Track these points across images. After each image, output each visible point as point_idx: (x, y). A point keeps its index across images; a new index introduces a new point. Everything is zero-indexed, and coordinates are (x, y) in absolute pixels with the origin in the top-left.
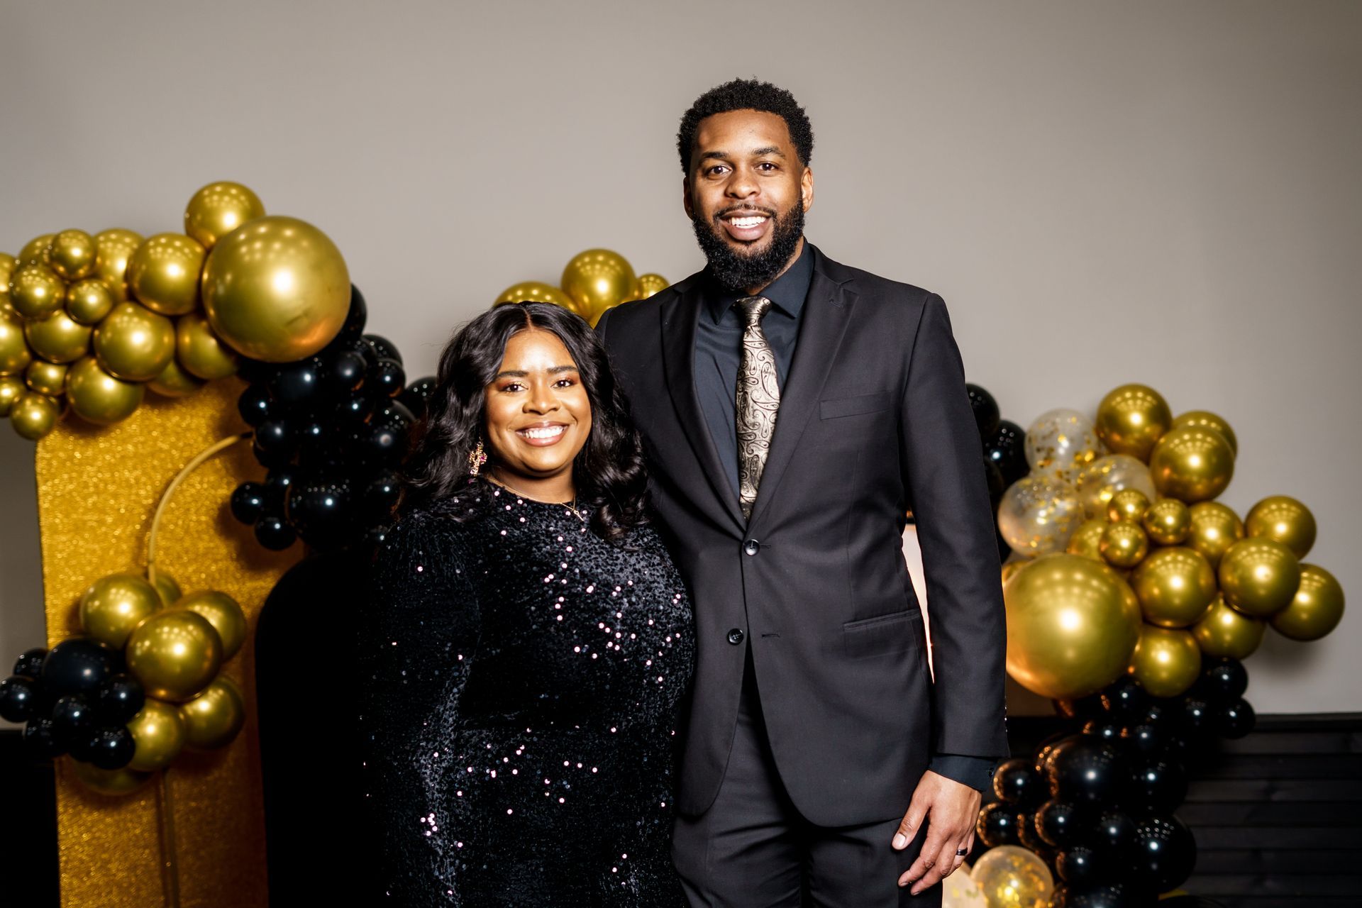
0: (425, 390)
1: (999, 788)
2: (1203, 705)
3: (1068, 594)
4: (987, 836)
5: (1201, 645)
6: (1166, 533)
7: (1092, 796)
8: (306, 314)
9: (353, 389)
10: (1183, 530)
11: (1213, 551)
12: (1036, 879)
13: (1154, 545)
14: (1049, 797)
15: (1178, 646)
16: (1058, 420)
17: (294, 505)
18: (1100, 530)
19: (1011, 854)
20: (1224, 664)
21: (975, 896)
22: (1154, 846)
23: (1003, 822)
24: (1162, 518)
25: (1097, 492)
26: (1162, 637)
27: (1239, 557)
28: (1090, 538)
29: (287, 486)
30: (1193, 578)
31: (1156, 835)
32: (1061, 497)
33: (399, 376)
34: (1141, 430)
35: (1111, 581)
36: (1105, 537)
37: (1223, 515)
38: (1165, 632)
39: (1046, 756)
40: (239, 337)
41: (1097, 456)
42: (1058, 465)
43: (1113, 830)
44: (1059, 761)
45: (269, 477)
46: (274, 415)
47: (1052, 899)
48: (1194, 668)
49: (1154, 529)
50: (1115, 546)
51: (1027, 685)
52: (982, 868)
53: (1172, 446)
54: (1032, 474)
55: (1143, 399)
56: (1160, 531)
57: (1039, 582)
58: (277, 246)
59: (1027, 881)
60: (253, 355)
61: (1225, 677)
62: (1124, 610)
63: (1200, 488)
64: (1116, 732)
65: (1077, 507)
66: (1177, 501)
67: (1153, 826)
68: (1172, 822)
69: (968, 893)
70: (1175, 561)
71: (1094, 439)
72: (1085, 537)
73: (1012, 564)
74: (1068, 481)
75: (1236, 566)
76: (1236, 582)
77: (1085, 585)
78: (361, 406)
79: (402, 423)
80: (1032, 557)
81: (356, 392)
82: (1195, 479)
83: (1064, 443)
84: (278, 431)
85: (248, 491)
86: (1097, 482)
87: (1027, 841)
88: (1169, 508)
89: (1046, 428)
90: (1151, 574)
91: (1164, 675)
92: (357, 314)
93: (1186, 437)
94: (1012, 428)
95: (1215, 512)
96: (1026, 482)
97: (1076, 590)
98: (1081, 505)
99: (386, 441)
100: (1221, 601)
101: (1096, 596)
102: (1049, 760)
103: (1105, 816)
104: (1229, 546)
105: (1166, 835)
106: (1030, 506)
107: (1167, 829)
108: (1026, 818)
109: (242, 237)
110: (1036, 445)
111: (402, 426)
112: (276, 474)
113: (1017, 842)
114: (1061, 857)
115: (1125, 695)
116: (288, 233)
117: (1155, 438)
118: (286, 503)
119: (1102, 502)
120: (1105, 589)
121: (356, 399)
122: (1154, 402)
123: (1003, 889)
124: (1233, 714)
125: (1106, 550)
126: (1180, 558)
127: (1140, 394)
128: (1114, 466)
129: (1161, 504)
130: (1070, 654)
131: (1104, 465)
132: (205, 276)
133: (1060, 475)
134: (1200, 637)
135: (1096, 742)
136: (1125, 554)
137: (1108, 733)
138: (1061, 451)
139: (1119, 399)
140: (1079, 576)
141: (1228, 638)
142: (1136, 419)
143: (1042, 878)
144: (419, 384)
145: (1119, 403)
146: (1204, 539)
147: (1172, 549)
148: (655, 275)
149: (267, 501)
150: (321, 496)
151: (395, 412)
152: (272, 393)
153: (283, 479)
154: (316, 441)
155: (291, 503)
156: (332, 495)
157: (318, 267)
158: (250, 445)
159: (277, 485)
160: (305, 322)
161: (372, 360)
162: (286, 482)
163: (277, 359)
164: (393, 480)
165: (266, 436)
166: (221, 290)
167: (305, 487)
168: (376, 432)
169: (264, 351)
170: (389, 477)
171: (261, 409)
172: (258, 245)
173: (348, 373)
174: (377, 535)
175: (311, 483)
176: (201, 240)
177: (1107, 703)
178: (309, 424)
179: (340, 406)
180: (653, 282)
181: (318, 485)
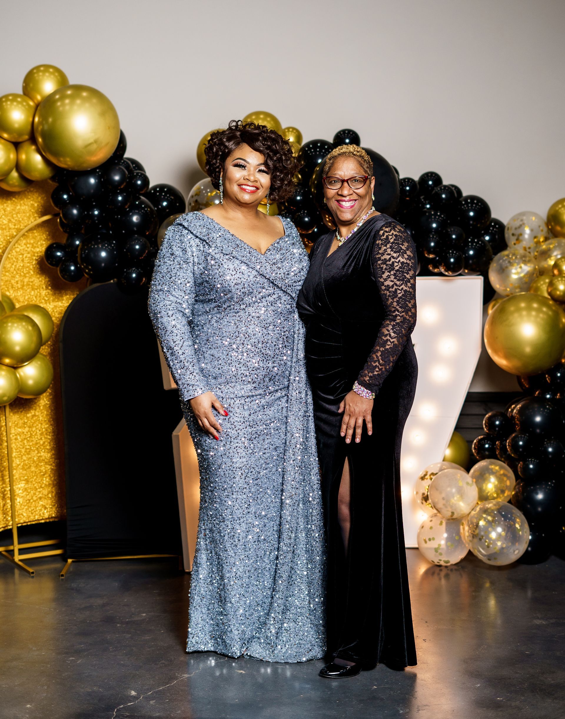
0: (158, 191)
1: (486, 426)
3: (529, 315)
4: (478, 454)
7: (538, 431)
8: (96, 142)
9: (119, 188)
12: (505, 479)
14: (514, 431)
16: (524, 218)
17: (83, 255)
18: (547, 281)
19: (491, 464)
21: (471, 485)
23: (487, 446)
25: (546, 260)
28: (542, 285)
29: (78, 245)
32: (525, 262)
33: (146, 181)
35: (554, 308)
36: (551, 284)
39: (513, 410)
40: (56, 154)
41: (546, 239)
42: (524, 244)
43: (550, 450)
44: (520, 411)
45: (67, 240)
46: (73, 201)
47: (515, 489)
50: (556, 289)
51: (504, 368)
52: (475, 471)
54: (508, 248)
57: (512, 309)
58: (78, 101)
59: (500, 479)
60: (62, 165)
62: (561, 326)
64: (554, 395)
65: (535, 269)
69: (468, 483)
71: (545, 229)
72: (539, 285)
73: (495, 300)
74: (530, 252)
77: (538, 310)
78: (124, 198)
79: (146, 209)
80: (508, 296)
81: (121, 190)
83: (527, 231)
84: (75, 212)
85: (55, 247)
86: (546, 254)
87: (501, 457)
89: (517, 223)
92: (121, 146)
94: (498, 223)
96: (506, 253)
97: (534, 313)
98: (537, 267)
99: (137, 219)
101: (545, 316)
102: (515, 411)
103: (546, 441)
106: (507, 267)
108: (501, 443)
109: (57, 97)
110: (511, 232)
111: (146, 211)
112: (71, 238)
113: (496, 457)
114: (520, 465)
115: (559, 375)
116: (85, 94)
118: (78, 255)
119: (549, 266)
120: (550, 313)
121: (120, 194)
123: (487, 484)
125: (551, 291)
128: (556, 244)
130: (528, 350)
131: (551, 244)
132: (37, 119)
133: (525, 249)
135: (542, 400)
136: (562, 294)
137: (548, 396)
138: (526, 236)
139: (560, 206)
140: (535, 305)
143: (508, 478)
144: (155, 188)
145: (560, 208)
148: (294, 129)
149: (66, 254)
150: (99, 250)
151: (142, 202)
152: (70, 189)
153: (76, 241)
154: (96, 218)
155: (81, 254)
156: (105, 250)
157: (103, 114)
158: (58, 220)
159: (72, 244)
160: (95, 146)
161: (130, 171)
162: (77, 243)
163: (76, 168)
164: (141, 242)
165: (67, 215)
166: (46, 127)
167: (90, 245)
168: (131, 214)
169: (69, 163)
170: (139, 240)
171: (64, 199)
172: (67, 101)
173: (117, 178)
174: (132, 274)
175: (93, 243)
176: (32, 99)
177: (549, 379)
178: (92, 209)
179: (111, 197)
180: (292, 131)
181: (97, 244)
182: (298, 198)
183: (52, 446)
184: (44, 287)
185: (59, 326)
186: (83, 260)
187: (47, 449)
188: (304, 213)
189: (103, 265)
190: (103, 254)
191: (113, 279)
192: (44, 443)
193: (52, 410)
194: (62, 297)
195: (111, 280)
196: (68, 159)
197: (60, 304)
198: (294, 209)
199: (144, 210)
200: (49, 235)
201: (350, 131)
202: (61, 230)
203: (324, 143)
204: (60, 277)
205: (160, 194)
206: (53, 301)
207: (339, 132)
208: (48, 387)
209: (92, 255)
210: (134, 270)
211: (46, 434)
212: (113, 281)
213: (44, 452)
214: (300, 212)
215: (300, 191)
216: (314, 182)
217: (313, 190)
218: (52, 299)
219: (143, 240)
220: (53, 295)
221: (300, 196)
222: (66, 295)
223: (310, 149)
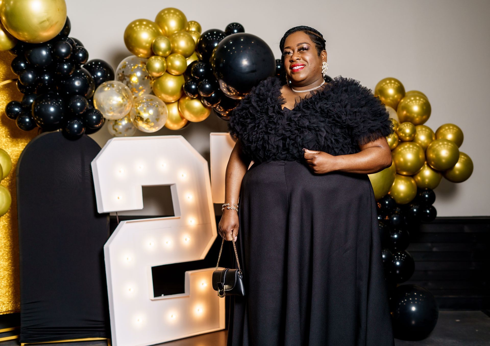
0: (94, 65)
2: (418, 207)
5: (417, 183)
6: (406, 136)
8: (48, 20)
9: (65, 58)
10: (413, 135)
11: (423, 144)
13: (401, 141)
15: (408, 183)
17: (36, 110)
20: (426, 191)
22: (398, 263)
24: (404, 130)
26: (402, 179)
27: (435, 147)
29: (32, 103)
30: (417, 155)
31: (399, 259)
33: (86, 55)
34: (393, 97)
37: (427, 130)
38: (403, 177)
40: (16, 29)
45: (24, 99)
46: (29, 68)
48: (414, 192)
49: (401, 134)
53: (407, 102)
55: (394, 83)
56: (404, 135)
60: (21, 38)
61: (427, 196)
63: (417, 120)
64: (383, 217)
66: (410, 123)
67: (398, 255)
68: (406, 254)
70: (409, 147)
75: (434, 151)
76: (434, 156)
78: (69, 66)
79: (85, 76)
81: (66, 60)
82: (415, 116)
84: (30, 76)
85: (13, 105)
88: (407, 126)
90: (400, 153)
91: (402, 195)
92: (67, 27)
93: (412, 99)
95: (424, 129)
99: (78, 84)
100: (426, 166)
104: (430, 143)
105: (403, 259)
107: (404, 256)
111: (85, 78)
112: (27, 96)
115: (387, 202)
117: (399, 100)
118: (32, 110)
121: (66, 63)
122: (399, 85)
124: (428, 211)
126: (411, 146)
127: (393, 81)
129: (404, 125)
134: (416, 180)
139: (384, 84)
141: (427, 180)
142: (391, 91)
144: (91, 62)
146: (419, 140)
147: (408, 143)
148: (195, 22)
149: (22, 109)
150: (49, 106)
151: (82, 71)
152: (27, 59)
153: (30, 99)
154: (46, 82)
155: (35, 109)
156: (53, 106)
158: (17, 84)
159: (27, 102)
160: (47, 24)
161: (74, 47)
162: (31, 101)
163: (32, 41)
164: (81, 100)
165: (24, 79)
166: (8, 9)
167: (41, 102)
168: (73, 79)
169: (27, 37)
170: (80, 99)
171: (22, 67)
173: (64, 50)
174: (73, 124)
175: (44, 100)
177: (380, 206)
178: (43, 74)
179: (58, 66)
180: (194, 24)
181: (47, 101)
182: (201, 70)
183: (9, 256)
184: (5, 136)
185: (16, 166)
186: (36, 114)
187: (5, 259)
188: (205, 81)
189: (52, 117)
190: (52, 109)
191: (59, 128)
192: (3, 254)
193: (9, 229)
194: (18, 143)
195: (57, 130)
196: (26, 34)
197: (16, 149)
198: (197, 79)
199: (84, 77)
200: (9, 97)
201: (237, 24)
202: (19, 91)
203: (218, 32)
204: (17, 127)
205: (96, 67)
206: (11, 146)
207: (230, 25)
208: (7, 212)
209: (43, 110)
210: (76, 122)
211: (5, 247)
212: (59, 130)
213: (3, 261)
214: (202, 80)
215: (202, 66)
216: (213, 59)
217: (212, 65)
218: (10, 145)
219: (83, 99)
220: (11, 142)
221: (203, 69)
222: (21, 142)
223: (208, 36)
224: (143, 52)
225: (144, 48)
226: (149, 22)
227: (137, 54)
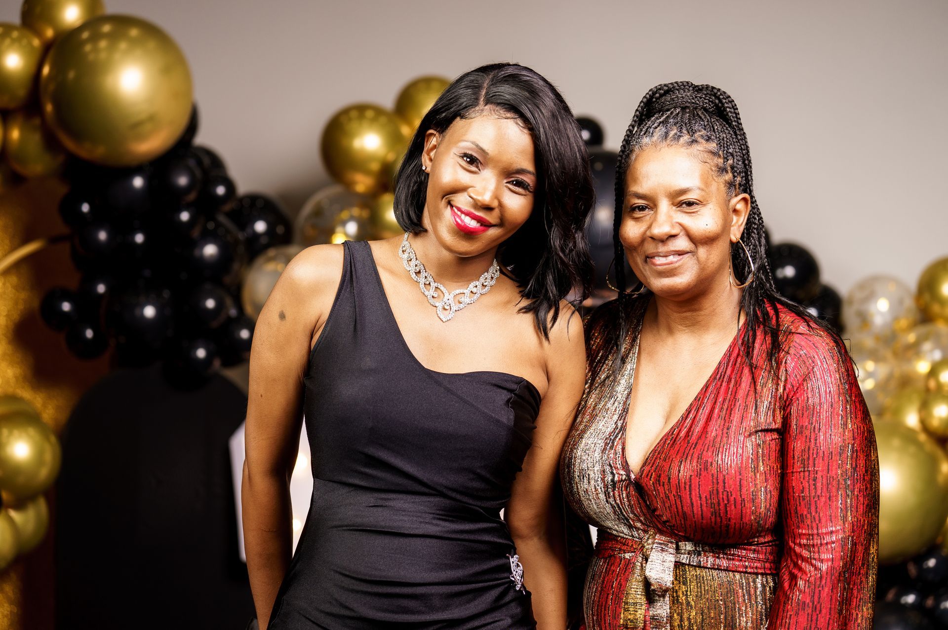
8: (151, 118)
9: (185, 198)
16: (876, 284)
18: (917, 400)
25: (914, 361)
29: (102, 294)
33: (231, 187)
35: (927, 449)
36: (924, 406)
40: (76, 135)
41: (915, 324)
42: (874, 330)
45: (81, 283)
50: (933, 415)
58: (123, 45)
60: (85, 155)
62: (940, 478)
65: (893, 374)
71: (911, 307)
74: (884, 346)
78: (192, 216)
79: (228, 236)
81: (187, 201)
83: (883, 307)
84: (103, 235)
85: (57, 296)
86: (910, 351)
89: (861, 293)
94: (830, 291)
98: (896, 371)
99: (211, 253)
109: (85, 35)
110: (852, 309)
111: (227, 240)
112: (91, 280)
115: (932, 563)
116: (134, 32)
118: (102, 312)
119: (919, 371)
120: (922, 457)
121: (187, 208)
125: (926, 418)
132: (46, 70)
133: (877, 338)
136: (942, 425)
137: (910, 599)
138: (879, 317)
139: (941, 269)
140: (896, 443)
144: (242, 200)
145: (939, 274)
149: (79, 308)
150: (142, 304)
151: (219, 225)
152: (95, 196)
153: (98, 285)
154: (138, 249)
155: (108, 312)
156: (152, 304)
157: (166, 71)
158: (68, 249)
159: (90, 291)
160: (148, 126)
161: (204, 172)
162: (101, 289)
163: (111, 163)
164: (216, 293)
165: (87, 240)
167: (123, 297)
168: (201, 243)
169: (99, 153)
170: (213, 291)
171: (83, 212)
172: (103, 44)
173: (183, 181)
174: (197, 350)
175: (129, 293)
176: (38, 33)
178: (132, 230)
179: (167, 215)
181: (137, 292)
186: (109, 322)
190: (149, 311)
191: (158, 361)
196: (99, 148)
199: (224, 238)
201: (587, 119)
202: (72, 266)
204: (63, 350)
205: (250, 211)
209: (127, 314)
210: (202, 344)
224: (362, 183)
225: (367, 172)
226: (379, 111)
227: (348, 185)
